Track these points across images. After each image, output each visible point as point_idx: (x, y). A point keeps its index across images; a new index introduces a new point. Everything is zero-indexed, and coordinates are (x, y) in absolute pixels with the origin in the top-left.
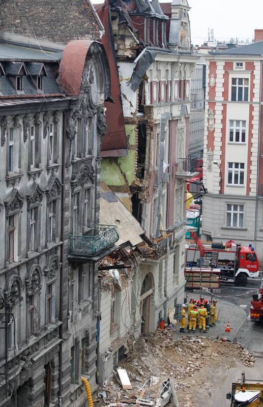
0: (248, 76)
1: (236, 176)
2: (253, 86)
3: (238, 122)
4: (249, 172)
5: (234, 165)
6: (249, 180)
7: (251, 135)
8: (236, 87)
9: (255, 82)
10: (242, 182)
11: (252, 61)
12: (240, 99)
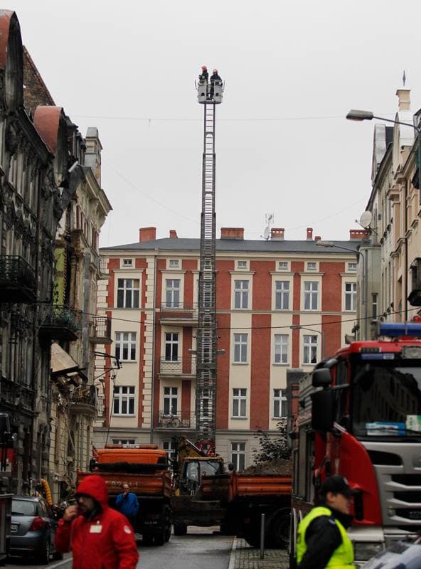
0: (139, 276)
1: (124, 403)
2: (145, 288)
3: (126, 334)
4: (142, 397)
5: (121, 390)
6: (141, 408)
7: (143, 351)
8: (123, 291)
9: (147, 283)
10: (132, 411)
11: (143, 257)
12: (129, 305)
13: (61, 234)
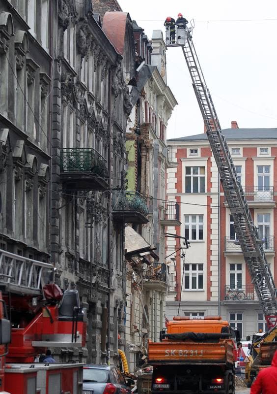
0: (204, 164)
1: (194, 279)
2: (210, 174)
3: (194, 216)
4: (210, 273)
5: (191, 267)
6: (209, 283)
7: (210, 231)
8: (190, 177)
9: (212, 170)
10: (201, 286)
11: (208, 147)
12: (196, 191)
13: (131, 128)
